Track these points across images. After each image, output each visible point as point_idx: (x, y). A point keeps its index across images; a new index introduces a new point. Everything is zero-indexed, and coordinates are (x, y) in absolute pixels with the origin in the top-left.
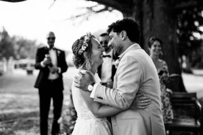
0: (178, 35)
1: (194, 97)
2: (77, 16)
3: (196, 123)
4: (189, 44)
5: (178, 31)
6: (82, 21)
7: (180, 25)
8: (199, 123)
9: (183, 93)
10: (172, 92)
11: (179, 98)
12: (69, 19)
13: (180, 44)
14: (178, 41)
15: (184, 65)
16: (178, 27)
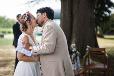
0: (95, 13)
1: (103, 51)
2: (32, 2)
3: (105, 66)
4: (101, 19)
5: (95, 11)
6: (34, 5)
7: (96, 7)
8: (106, 66)
9: (97, 48)
10: (90, 48)
11: (95, 52)
12: (26, 3)
13: (96, 19)
14: (94, 17)
15: (98, 33)
16: (95, 8)
